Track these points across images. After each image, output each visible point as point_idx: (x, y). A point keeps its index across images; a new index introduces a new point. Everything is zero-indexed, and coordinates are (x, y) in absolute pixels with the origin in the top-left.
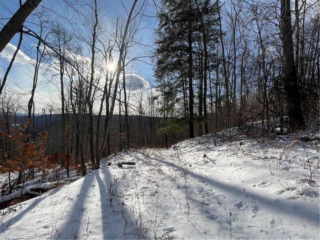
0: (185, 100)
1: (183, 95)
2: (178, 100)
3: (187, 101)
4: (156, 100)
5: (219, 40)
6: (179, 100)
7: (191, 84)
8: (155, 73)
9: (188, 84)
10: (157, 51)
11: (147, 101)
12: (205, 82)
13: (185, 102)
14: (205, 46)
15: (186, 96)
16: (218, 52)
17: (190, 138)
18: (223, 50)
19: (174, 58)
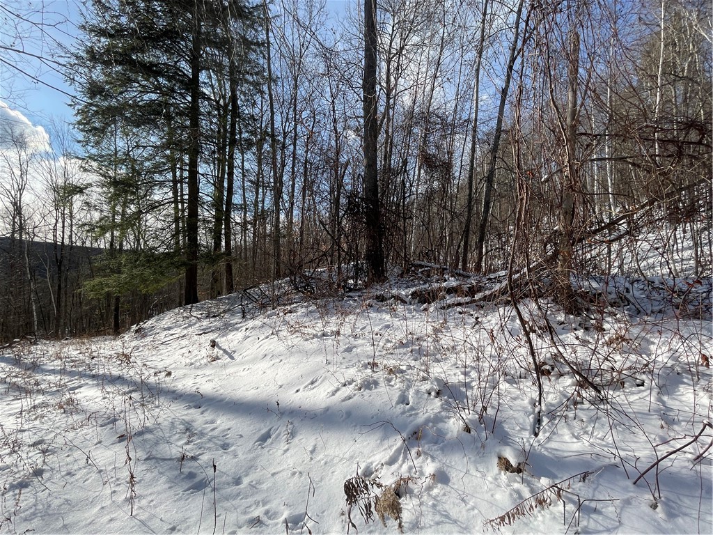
0: (176, 208)
1: (171, 194)
2: (154, 207)
3: (183, 211)
4: (78, 196)
5: (265, 88)
6: (158, 207)
7: (194, 173)
8: (79, 118)
9: (186, 170)
10: (88, 52)
11: (44, 195)
12: (231, 174)
13: (177, 213)
14: (233, 91)
15: (182, 199)
16: (262, 115)
17: (187, 303)
18: (273, 113)
19: (148, 92)
